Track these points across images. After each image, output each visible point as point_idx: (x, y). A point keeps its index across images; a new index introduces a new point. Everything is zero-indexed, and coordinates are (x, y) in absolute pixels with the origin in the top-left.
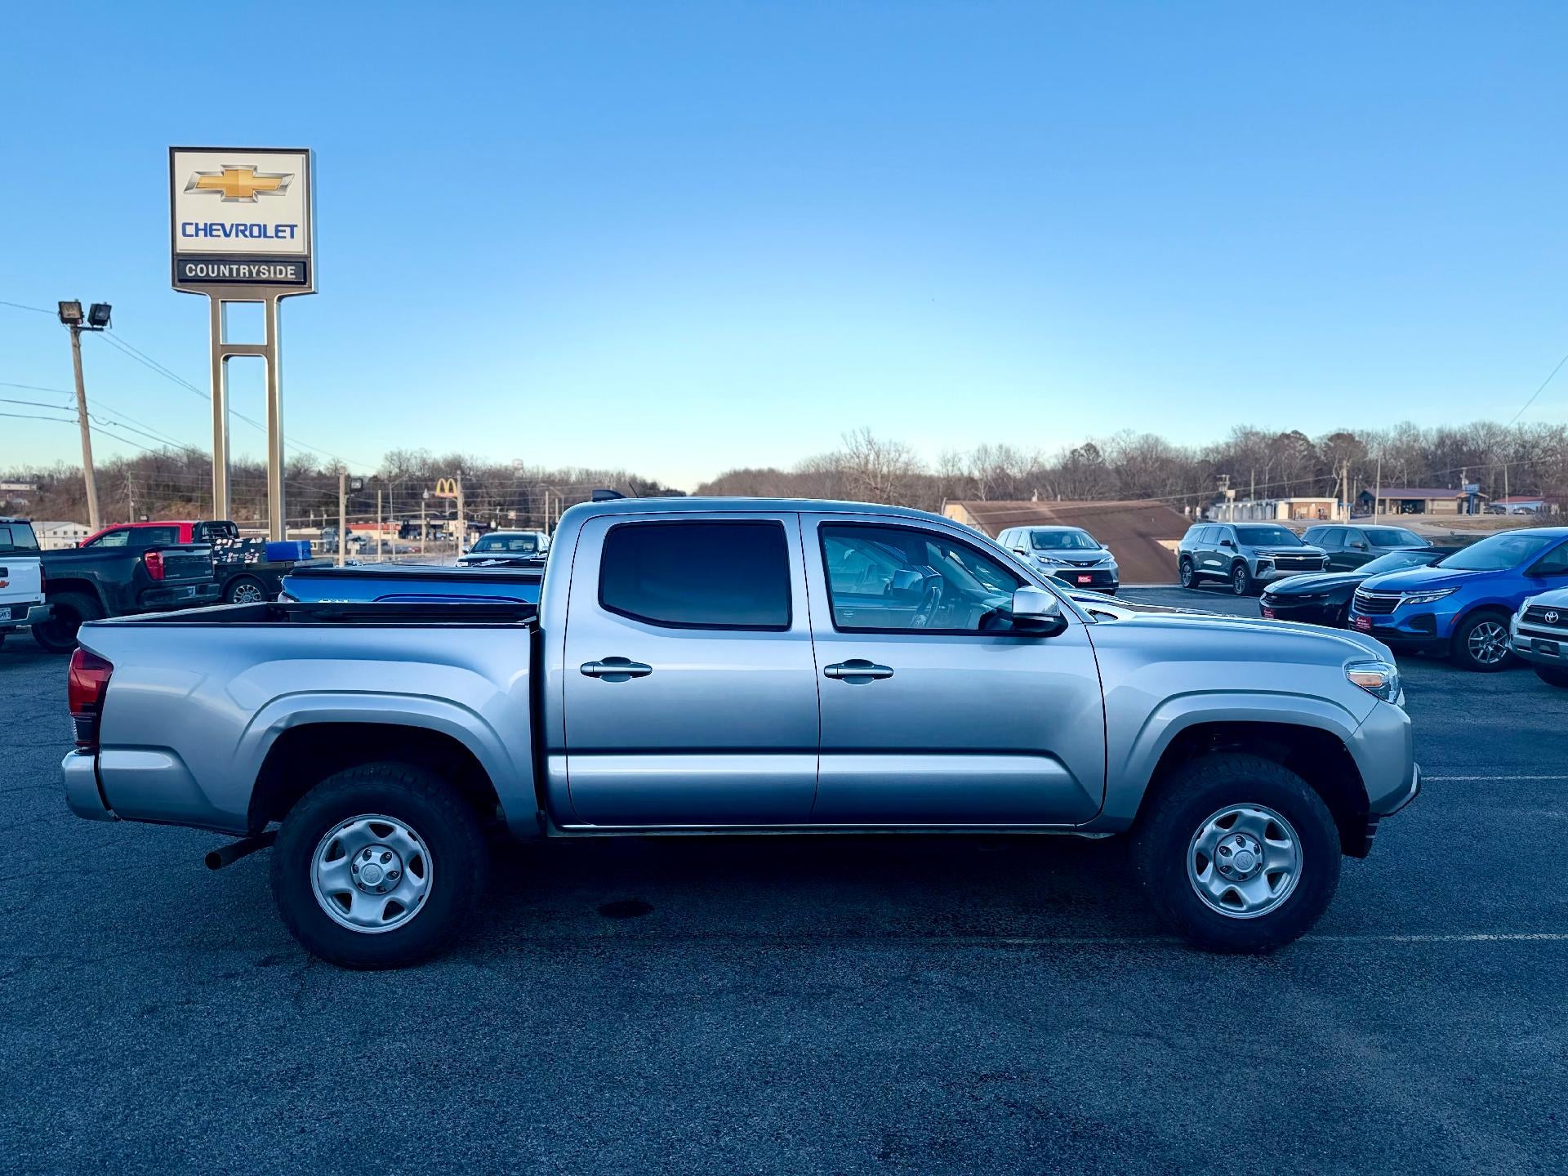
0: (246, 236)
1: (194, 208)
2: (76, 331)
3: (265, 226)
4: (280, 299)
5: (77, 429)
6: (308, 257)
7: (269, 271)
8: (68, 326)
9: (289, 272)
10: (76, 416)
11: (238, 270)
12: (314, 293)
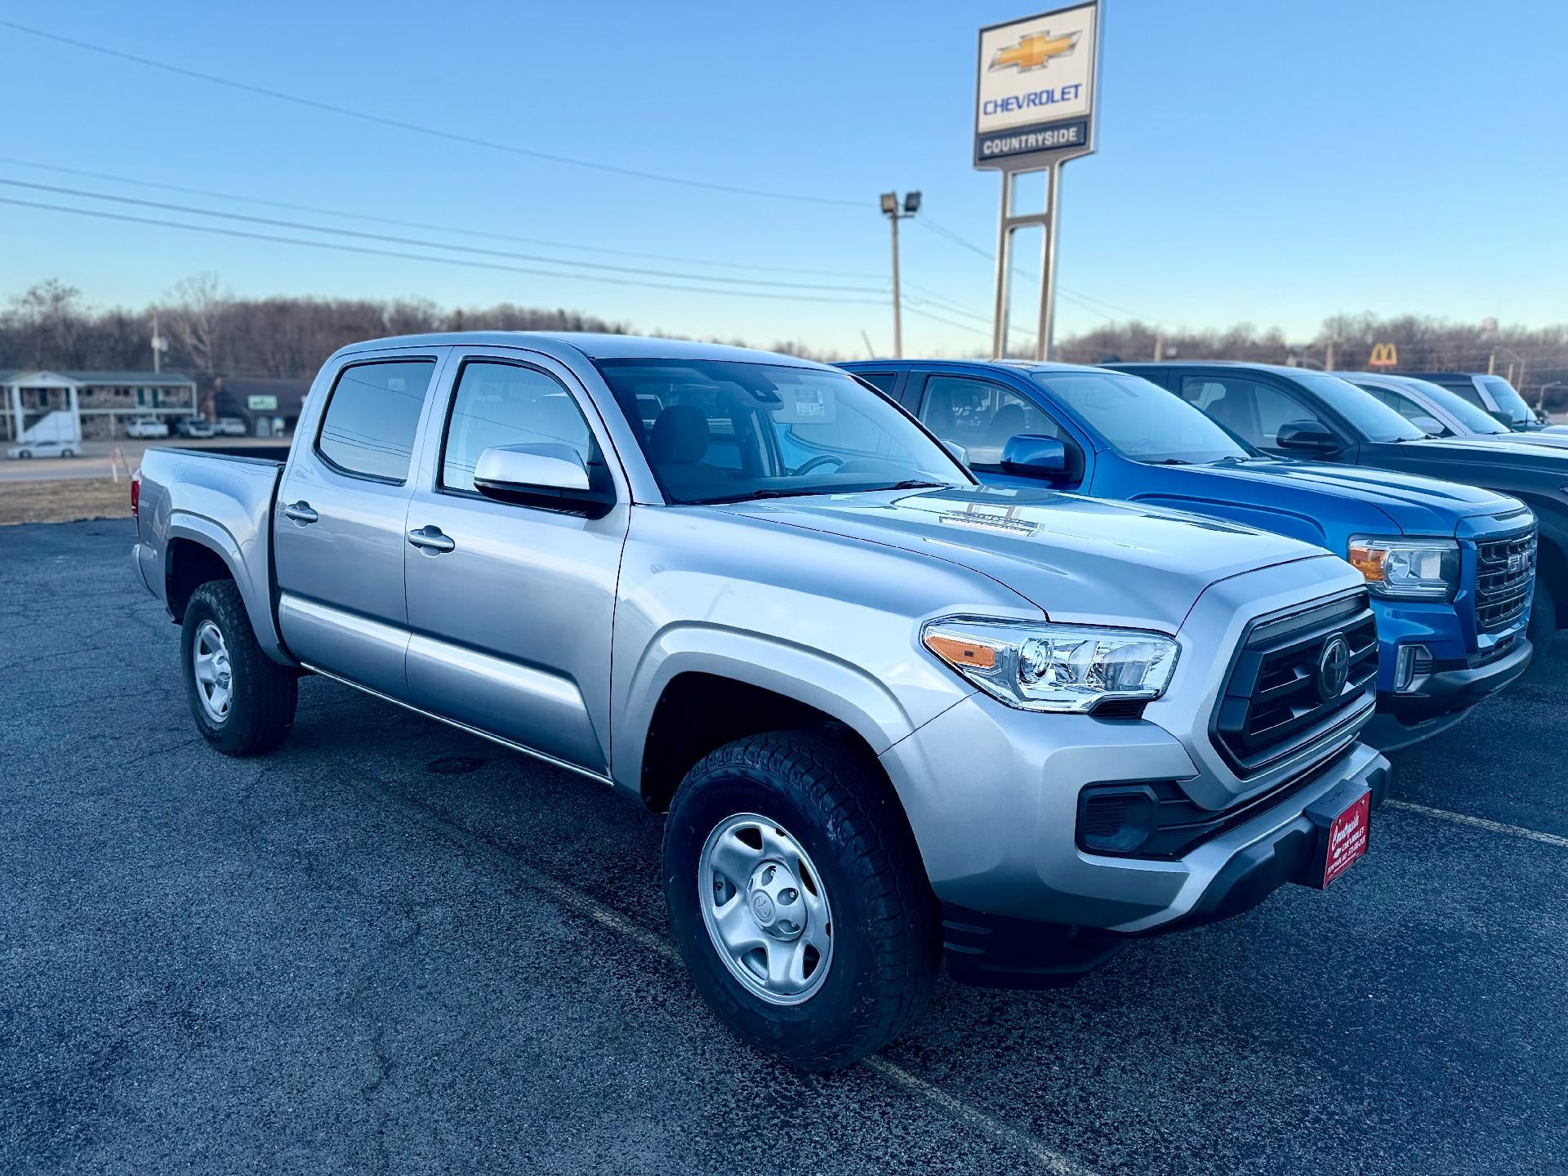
0: (1035, 104)
1: (996, 85)
2: (895, 218)
3: (1053, 91)
4: (1062, 164)
5: (891, 309)
6: (1089, 116)
7: (1053, 137)
8: (889, 214)
9: (1070, 135)
10: (890, 297)
11: (1027, 141)
12: (1092, 153)
